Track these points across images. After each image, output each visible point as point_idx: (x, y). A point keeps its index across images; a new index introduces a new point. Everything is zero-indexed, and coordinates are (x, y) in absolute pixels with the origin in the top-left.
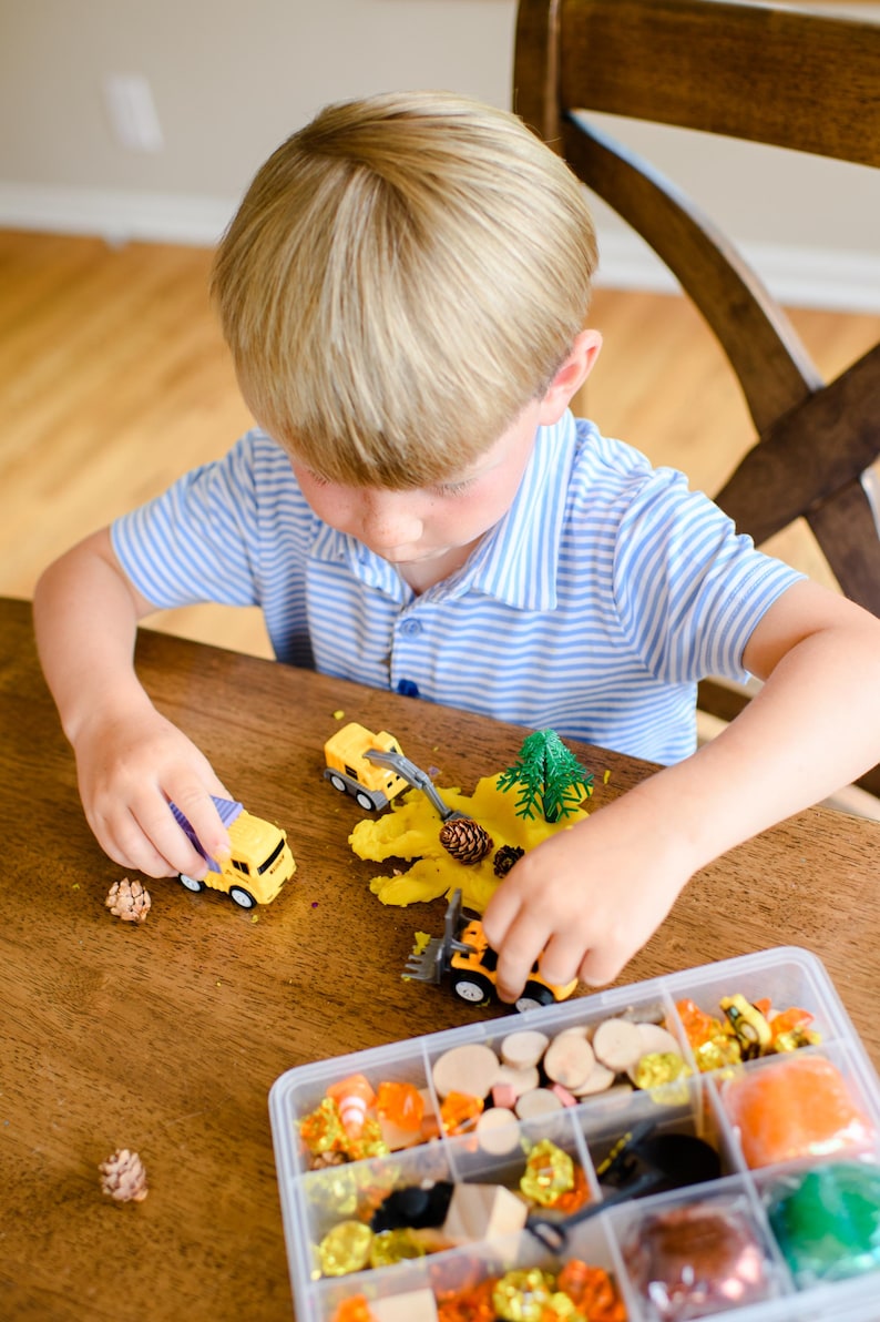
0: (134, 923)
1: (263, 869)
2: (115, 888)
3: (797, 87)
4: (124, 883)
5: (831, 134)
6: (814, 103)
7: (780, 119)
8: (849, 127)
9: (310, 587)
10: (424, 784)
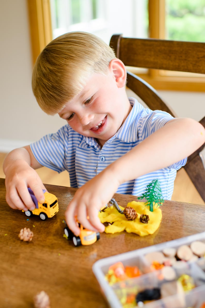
0: (28, 242)
1: (51, 206)
2: (22, 230)
3: (181, 57)
4: (25, 229)
5: (191, 67)
6: (186, 60)
7: (177, 64)
8: (195, 65)
9: (77, 152)
10: (114, 202)
